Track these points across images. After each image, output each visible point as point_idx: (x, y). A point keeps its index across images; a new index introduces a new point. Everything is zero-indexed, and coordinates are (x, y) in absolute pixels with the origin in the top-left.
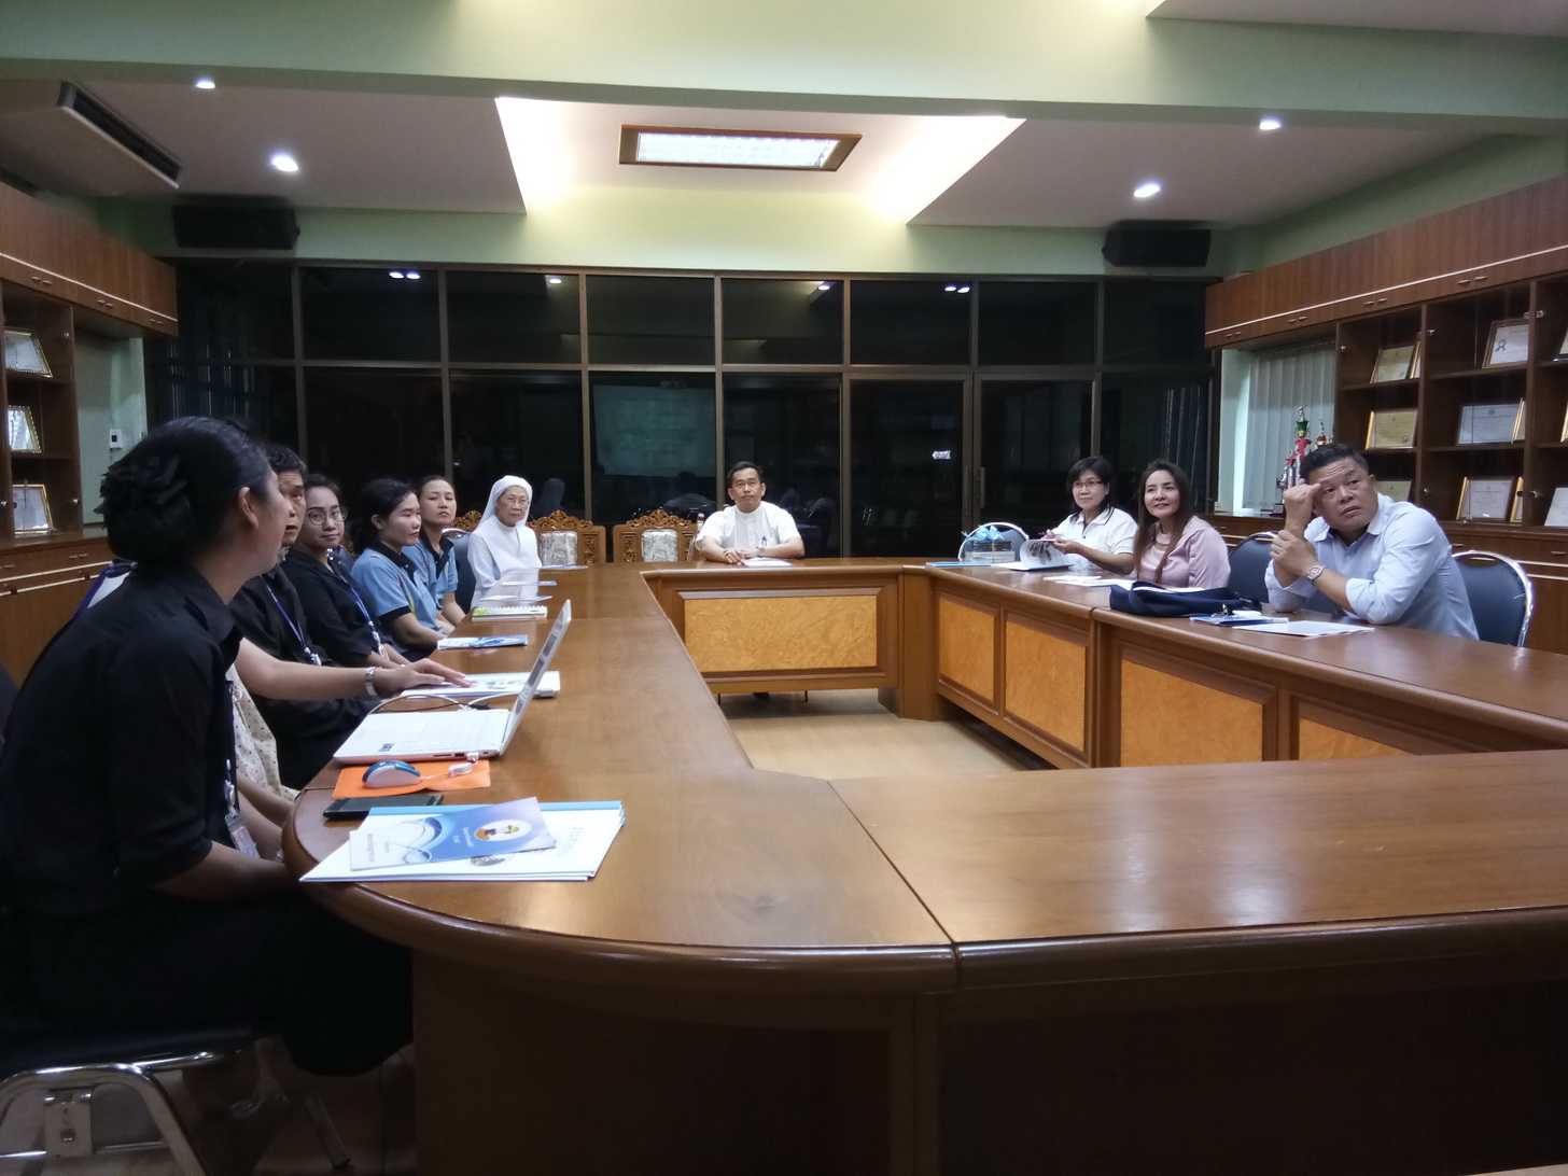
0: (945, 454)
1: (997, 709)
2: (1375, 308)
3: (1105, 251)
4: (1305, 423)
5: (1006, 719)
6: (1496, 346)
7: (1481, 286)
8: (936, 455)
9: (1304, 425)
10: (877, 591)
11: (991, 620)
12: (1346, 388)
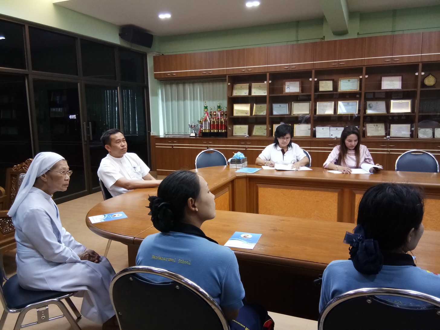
2: (246, 72)
3: (120, 35)
6: (286, 87)
7: (293, 69)
9: (207, 108)
10: (228, 189)
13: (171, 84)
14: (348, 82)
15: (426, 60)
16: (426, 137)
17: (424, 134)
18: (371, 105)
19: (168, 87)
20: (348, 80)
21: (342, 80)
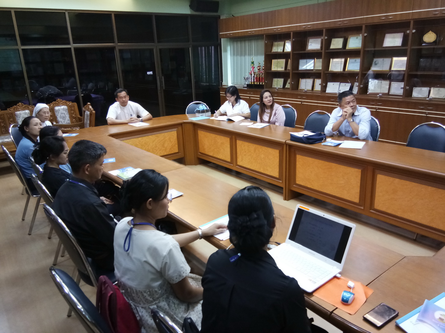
0: (151, 73)
1: (232, 164)
2: (276, 32)
3: (190, 6)
4: (253, 62)
5: (237, 167)
6: (309, 44)
7: (309, 29)
8: (148, 73)
9: (253, 63)
10: (176, 129)
11: (229, 139)
12: (267, 53)
13: (237, 41)
14: (356, 39)
15: (416, 17)
16: (420, 96)
17: (419, 93)
18: (377, 62)
19: (235, 44)
20: (356, 37)
21: (351, 38)
